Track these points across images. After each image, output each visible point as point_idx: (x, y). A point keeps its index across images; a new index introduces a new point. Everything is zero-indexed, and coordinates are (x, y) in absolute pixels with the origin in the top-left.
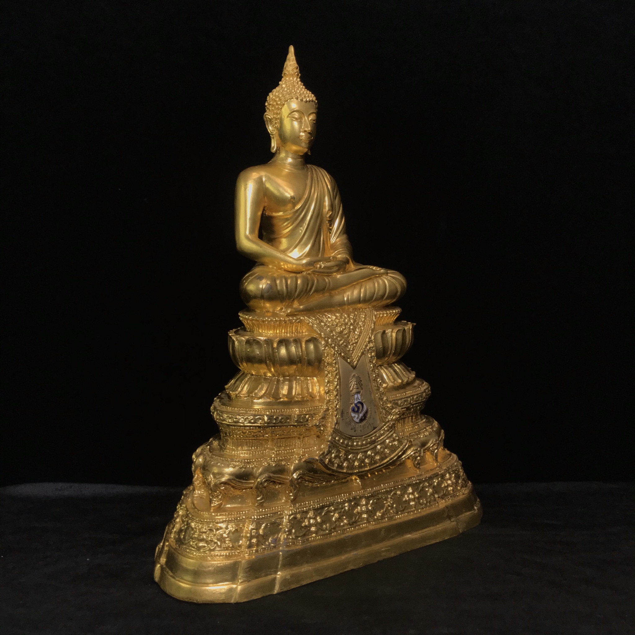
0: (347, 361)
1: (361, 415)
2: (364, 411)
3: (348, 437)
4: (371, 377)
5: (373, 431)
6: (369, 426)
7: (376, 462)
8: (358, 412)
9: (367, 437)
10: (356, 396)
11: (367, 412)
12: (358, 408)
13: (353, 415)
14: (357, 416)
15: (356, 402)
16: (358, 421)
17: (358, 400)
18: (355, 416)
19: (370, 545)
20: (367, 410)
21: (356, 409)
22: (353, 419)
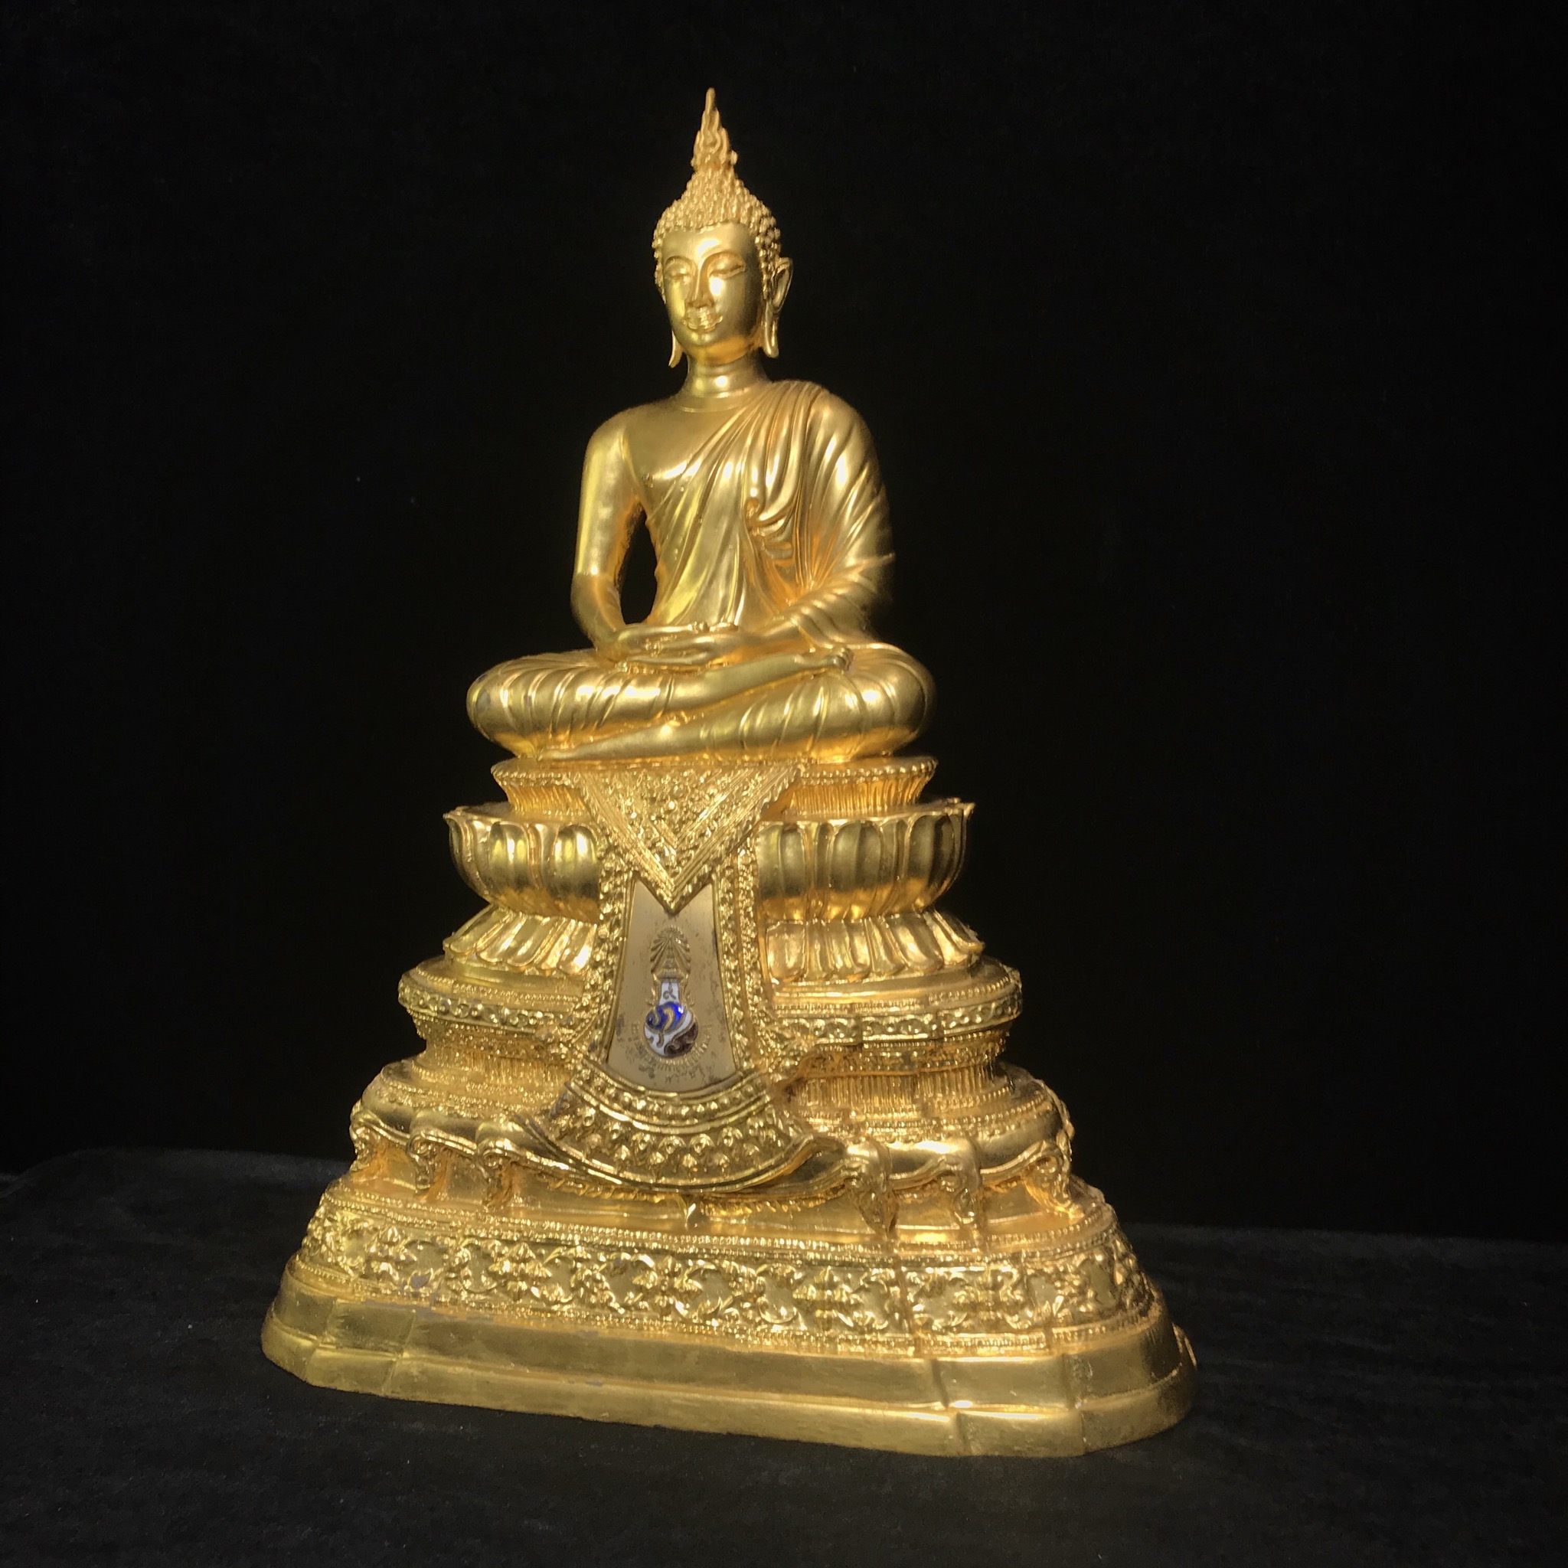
0: (654, 894)
1: (668, 1038)
2: (680, 1030)
3: (630, 1088)
4: (720, 945)
5: (707, 1086)
6: (698, 1072)
7: (716, 1170)
8: (660, 1026)
9: (689, 1099)
10: (665, 987)
11: (692, 1032)
12: (664, 1018)
13: (649, 1034)
14: (656, 1038)
15: (662, 1001)
16: (661, 1050)
17: (671, 999)
18: (652, 1039)
19: (649, 1378)
20: (694, 1026)
21: (657, 1020)
22: (648, 1044)
